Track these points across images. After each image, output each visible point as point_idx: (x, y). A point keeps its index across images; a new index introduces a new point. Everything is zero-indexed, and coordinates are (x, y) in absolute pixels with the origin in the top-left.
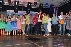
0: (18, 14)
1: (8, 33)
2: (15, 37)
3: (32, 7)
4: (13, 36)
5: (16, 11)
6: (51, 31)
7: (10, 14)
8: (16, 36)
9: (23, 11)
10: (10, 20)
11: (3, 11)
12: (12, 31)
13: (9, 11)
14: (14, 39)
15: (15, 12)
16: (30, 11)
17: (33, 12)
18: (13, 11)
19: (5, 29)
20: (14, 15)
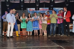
0: (39, 12)
1: (29, 33)
3: (56, 2)
4: (35, 37)
5: (37, 9)
7: (31, 12)
8: (37, 37)
9: (44, 8)
10: (31, 19)
11: (24, 10)
13: (30, 9)
16: (53, 7)
17: (57, 8)
18: (34, 9)
19: (26, 29)
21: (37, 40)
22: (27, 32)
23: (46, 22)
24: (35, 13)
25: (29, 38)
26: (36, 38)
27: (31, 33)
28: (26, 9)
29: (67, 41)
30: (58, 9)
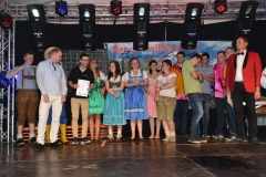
0: (147, 56)
1: (111, 132)
4: (133, 144)
5: (141, 44)
7: (118, 56)
8: (141, 144)
9: (165, 43)
10: (118, 80)
13: (115, 47)
14: (138, 156)
17: (210, 43)
18: (130, 45)
21: (141, 158)
22: (106, 128)
23: (170, 93)
24: (134, 58)
25: (111, 148)
26: (137, 149)
27: (119, 132)
28: (102, 47)
29: (248, 159)
30: (214, 46)
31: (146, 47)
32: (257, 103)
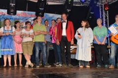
0: (16, 19)
2: (7, 72)
3: (50, 3)
4: (5, 69)
5: (12, 11)
6: (91, 60)
8: (10, 69)
9: (27, 12)
12: (2, 56)
14: (7, 75)
15: (9, 13)
16: (43, 12)
17: (51, 15)
18: (5, 11)
20: (7, 21)
24: (7, 19)
29: (66, 75)
30: (53, 17)
31: (15, 13)
32: (71, 47)
